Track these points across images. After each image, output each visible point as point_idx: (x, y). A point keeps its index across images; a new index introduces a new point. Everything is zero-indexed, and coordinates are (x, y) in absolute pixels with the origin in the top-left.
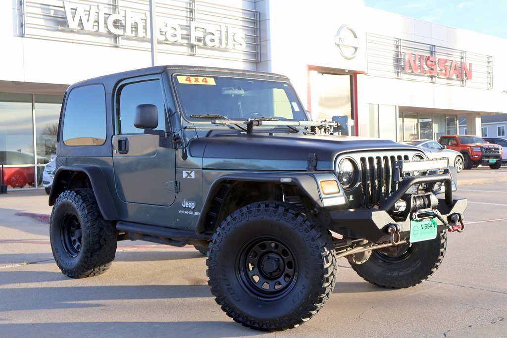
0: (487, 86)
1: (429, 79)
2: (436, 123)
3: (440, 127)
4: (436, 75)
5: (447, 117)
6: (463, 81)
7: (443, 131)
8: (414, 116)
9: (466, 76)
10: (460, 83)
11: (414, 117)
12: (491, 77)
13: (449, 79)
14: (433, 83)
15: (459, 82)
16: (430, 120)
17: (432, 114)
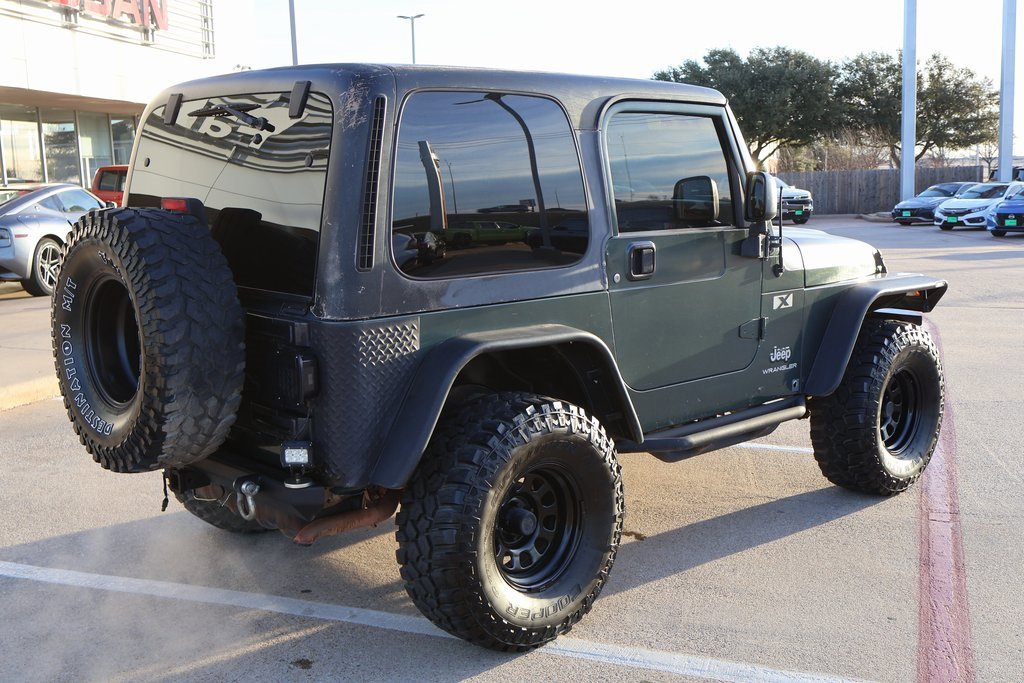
0: (200, 51)
1: (59, 18)
2: (87, 136)
3: (96, 145)
4: (78, 8)
5: (113, 122)
6: (146, 31)
7: (105, 153)
8: (32, 114)
9: (153, 19)
10: (138, 36)
11: (30, 118)
12: (210, 29)
13: (112, 22)
14: (70, 28)
15: (138, 34)
16: (70, 127)
17: (75, 112)
